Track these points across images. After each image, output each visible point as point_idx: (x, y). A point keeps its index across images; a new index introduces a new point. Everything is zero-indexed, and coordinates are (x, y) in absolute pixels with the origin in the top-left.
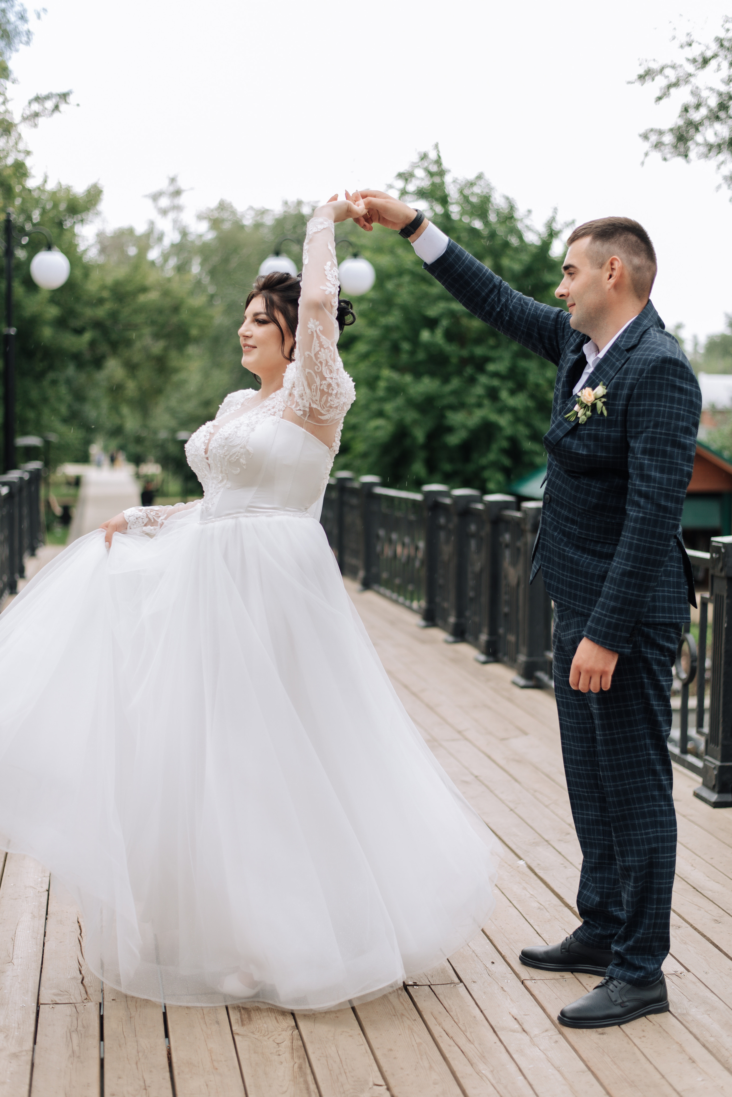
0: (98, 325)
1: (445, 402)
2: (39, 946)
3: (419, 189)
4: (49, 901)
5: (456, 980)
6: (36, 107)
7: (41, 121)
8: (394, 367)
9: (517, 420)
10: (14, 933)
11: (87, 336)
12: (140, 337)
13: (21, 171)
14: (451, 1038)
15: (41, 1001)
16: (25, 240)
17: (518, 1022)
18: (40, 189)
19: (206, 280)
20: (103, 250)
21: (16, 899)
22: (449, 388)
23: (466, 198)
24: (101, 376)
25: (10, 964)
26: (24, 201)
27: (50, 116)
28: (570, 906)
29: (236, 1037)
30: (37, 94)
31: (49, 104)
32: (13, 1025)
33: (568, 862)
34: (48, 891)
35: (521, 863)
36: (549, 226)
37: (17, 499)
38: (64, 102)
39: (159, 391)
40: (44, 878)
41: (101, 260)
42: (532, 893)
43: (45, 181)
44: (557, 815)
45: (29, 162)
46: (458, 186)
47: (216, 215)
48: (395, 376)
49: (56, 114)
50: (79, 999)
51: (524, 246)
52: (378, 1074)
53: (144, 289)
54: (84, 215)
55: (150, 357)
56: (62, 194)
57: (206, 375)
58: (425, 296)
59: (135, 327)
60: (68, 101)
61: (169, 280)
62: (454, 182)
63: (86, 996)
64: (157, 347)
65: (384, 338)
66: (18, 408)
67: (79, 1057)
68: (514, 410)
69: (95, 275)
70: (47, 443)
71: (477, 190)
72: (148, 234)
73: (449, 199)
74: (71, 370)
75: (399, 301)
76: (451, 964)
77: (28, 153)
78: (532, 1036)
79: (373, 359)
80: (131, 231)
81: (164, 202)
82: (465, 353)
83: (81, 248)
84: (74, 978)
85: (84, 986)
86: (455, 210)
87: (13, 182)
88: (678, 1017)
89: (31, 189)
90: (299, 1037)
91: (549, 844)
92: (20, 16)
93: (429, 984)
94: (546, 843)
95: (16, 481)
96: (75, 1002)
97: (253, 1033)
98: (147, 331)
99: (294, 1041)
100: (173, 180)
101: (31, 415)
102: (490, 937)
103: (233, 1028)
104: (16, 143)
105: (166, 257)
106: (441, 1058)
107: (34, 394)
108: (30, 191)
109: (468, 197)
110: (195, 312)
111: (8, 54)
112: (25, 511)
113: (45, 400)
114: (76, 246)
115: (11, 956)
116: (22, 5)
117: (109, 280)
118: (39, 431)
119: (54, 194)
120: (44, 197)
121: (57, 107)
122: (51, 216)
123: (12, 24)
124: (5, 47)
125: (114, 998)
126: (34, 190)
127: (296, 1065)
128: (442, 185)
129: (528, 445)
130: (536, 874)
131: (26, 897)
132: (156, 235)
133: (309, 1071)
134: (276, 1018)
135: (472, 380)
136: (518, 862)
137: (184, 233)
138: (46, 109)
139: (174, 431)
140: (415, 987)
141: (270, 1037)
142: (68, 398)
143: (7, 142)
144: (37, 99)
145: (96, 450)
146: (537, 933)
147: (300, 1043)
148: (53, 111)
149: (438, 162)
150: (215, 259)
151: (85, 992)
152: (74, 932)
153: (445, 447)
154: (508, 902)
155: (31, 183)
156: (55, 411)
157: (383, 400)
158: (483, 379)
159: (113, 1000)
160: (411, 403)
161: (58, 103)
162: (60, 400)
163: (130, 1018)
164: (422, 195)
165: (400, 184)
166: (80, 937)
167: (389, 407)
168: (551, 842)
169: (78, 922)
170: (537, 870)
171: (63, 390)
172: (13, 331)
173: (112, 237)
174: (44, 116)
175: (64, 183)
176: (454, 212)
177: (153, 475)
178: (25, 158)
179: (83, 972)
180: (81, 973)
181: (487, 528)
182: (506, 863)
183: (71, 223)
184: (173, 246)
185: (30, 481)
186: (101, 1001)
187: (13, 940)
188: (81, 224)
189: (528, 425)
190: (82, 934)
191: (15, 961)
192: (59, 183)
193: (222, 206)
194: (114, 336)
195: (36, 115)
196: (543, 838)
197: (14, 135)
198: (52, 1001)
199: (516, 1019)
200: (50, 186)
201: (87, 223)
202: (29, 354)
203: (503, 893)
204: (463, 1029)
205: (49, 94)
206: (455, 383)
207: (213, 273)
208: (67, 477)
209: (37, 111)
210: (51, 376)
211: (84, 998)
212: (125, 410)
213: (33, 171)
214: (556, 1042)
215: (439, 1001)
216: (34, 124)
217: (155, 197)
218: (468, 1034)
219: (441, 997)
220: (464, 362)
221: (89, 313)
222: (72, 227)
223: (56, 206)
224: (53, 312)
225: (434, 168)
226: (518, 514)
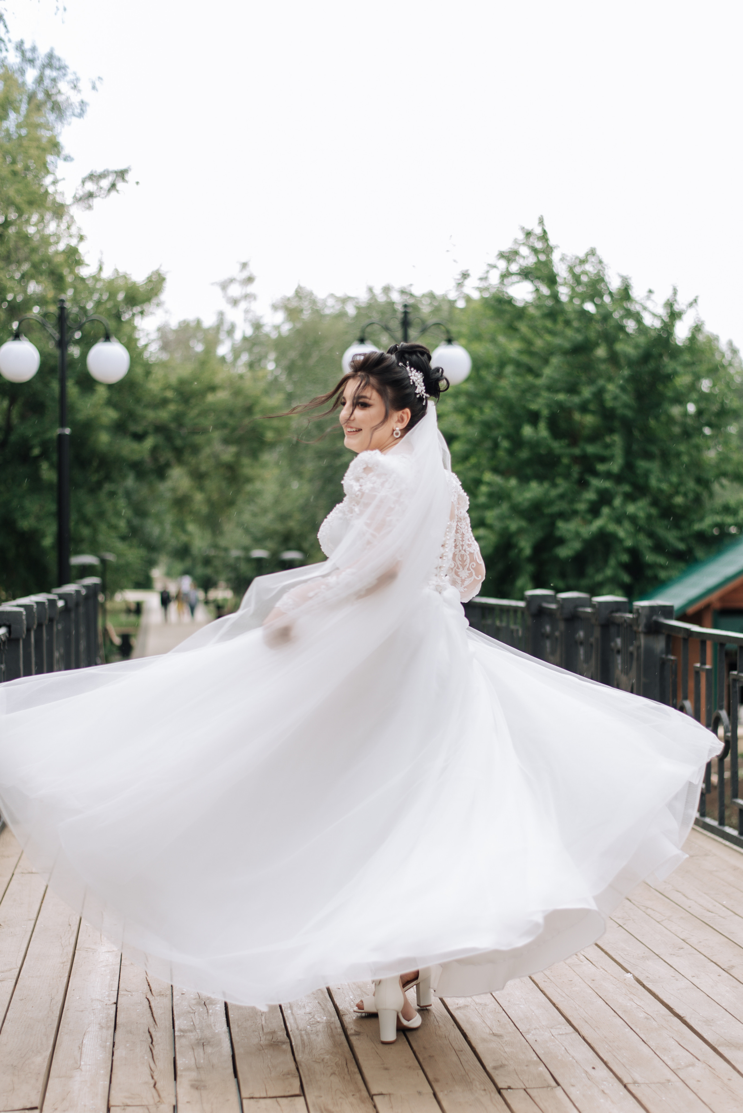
0: (160, 429)
1: (555, 509)
2: (108, 1054)
3: (523, 268)
4: (118, 1013)
5: (554, 1084)
6: (90, 186)
7: (96, 202)
8: (496, 470)
9: (639, 529)
10: (81, 1042)
11: (149, 442)
12: (209, 442)
13: (74, 258)
15: (112, 1103)
16: (78, 335)
18: (96, 278)
19: (283, 378)
20: (165, 347)
21: (82, 1011)
22: (556, 491)
23: (577, 279)
24: (164, 487)
25: (78, 1070)
26: (77, 293)
27: (106, 196)
30: (92, 172)
31: (105, 183)
33: (680, 975)
34: (116, 1003)
35: (629, 975)
36: (670, 305)
37: (73, 615)
38: (121, 180)
39: (231, 503)
40: (111, 992)
41: (164, 356)
42: (638, 1004)
43: (101, 269)
44: (670, 930)
45: (82, 249)
46: (568, 264)
47: (294, 304)
48: (498, 479)
49: (113, 193)
50: (151, 1102)
51: (642, 329)
53: (213, 389)
54: (146, 307)
55: (221, 465)
56: (121, 282)
57: (283, 485)
58: (529, 388)
59: (203, 431)
60: (126, 179)
61: (241, 377)
62: (563, 259)
63: (158, 1099)
64: (228, 454)
65: (484, 436)
66: (72, 524)
68: (633, 519)
69: (158, 373)
70: (103, 561)
71: (589, 268)
72: (218, 328)
73: (557, 279)
74: (130, 482)
75: (499, 393)
76: (548, 1070)
77: (81, 238)
79: (473, 460)
80: (199, 323)
81: (235, 290)
82: (577, 451)
83: (142, 343)
84: (146, 1083)
85: (156, 1090)
86: (564, 292)
87: (65, 271)
89: (84, 277)
91: (660, 958)
92: (72, 85)
93: (524, 1087)
94: (657, 957)
95: (73, 593)
96: (147, 1104)
98: (216, 435)
100: (244, 265)
101: (86, 532)
102: (591, 1045)
104: (69, 227)
105: (236, 353)
107: (90, 509)
108: (83, 280)
109: (579, 276)
110: (270, 414)
111: (59, 127)
112: (82, 630)
113: (101, 514)
114: (137, 340)
115: (79, 1063)
116: (75, 73)
117: (173, 380)
118: (94, 549)
119: (110, 283)
120: (100, 286)
121: (113, 186)
122: (108, 308)
123: (64, 94)
124: (56, 121)
125: (189, 1101)
126: (89, 278)
128: (548, 264)
129: (649, 557)
130: (644, 986)
131: (93, 1010)
132: (226, 327)
135: (583, 484)
136: (625, 975)
137: (257, 326)
138: (101, 188)
139: (247, 549)
140: (509, 1090)
142: (126, 512)
143: (58, 226)
144: (92, 177)
145: (157, 573)
146: (643, 1041)
148: (109, 190)
149: (544, 237)
150: (293, 354)
151: (158, 1096)
152: (145, 1041)
153: (557, 559)
155: (85, 271)
156: (112, 528)
157: (485, 507)
158: (595, 482)
159: (187, 1102)
160: (517, 510)
161: (115, 181)
162: (118, 514)
164: (526, 275)
165: (502, 264)
166: (151, 1046)
167: (490, 516)
168: (662, 956)
169: (149, 1032)
170: (645, 983)
171: (122, 503)
172: (67, 431)
173: (176, 331)
174: (99, 196)
175: (121, 270)
176: (563, 294)
177: (225, 600)
178: (78, 245)
179: (155, 1077)
180: (153, 1077)
181: (597, 632)
182: (612, 976)
183: (130, 315)
184: (245, 339)
185: (87, 597)
186: (175, 1103)
187: (80, 1048)
188: (140, 316)
189: (651, 535)
190: (154, 1043)
191: (83, 1068)
192: (116, 270)
193: (299, 294)
194: (179, 442)
195: (90, 195)
196: (654, 953)
197: (66, 219)
198: (123, 1103)
200: (107, 274)
201: (148, 315)
202: (83, 462)
203: (607, 1004)
205: (104, 171)
206: (562, 485)
207: (290, 369)
208: (126, 602)
209: (92, 191)
210: (107, 487)
211: (156, 1101)
212: (191, 527)
213: (86, 259)
215: (535, 1102)
216: (88, 206)
217: (224, 286)
219: (537, 1100)
220: (574, 461)
221: (151, 415)
222: (131, 320)
223: (112, 295)
224: (111, 415)
225: (539, 245)
226: (630, 616)
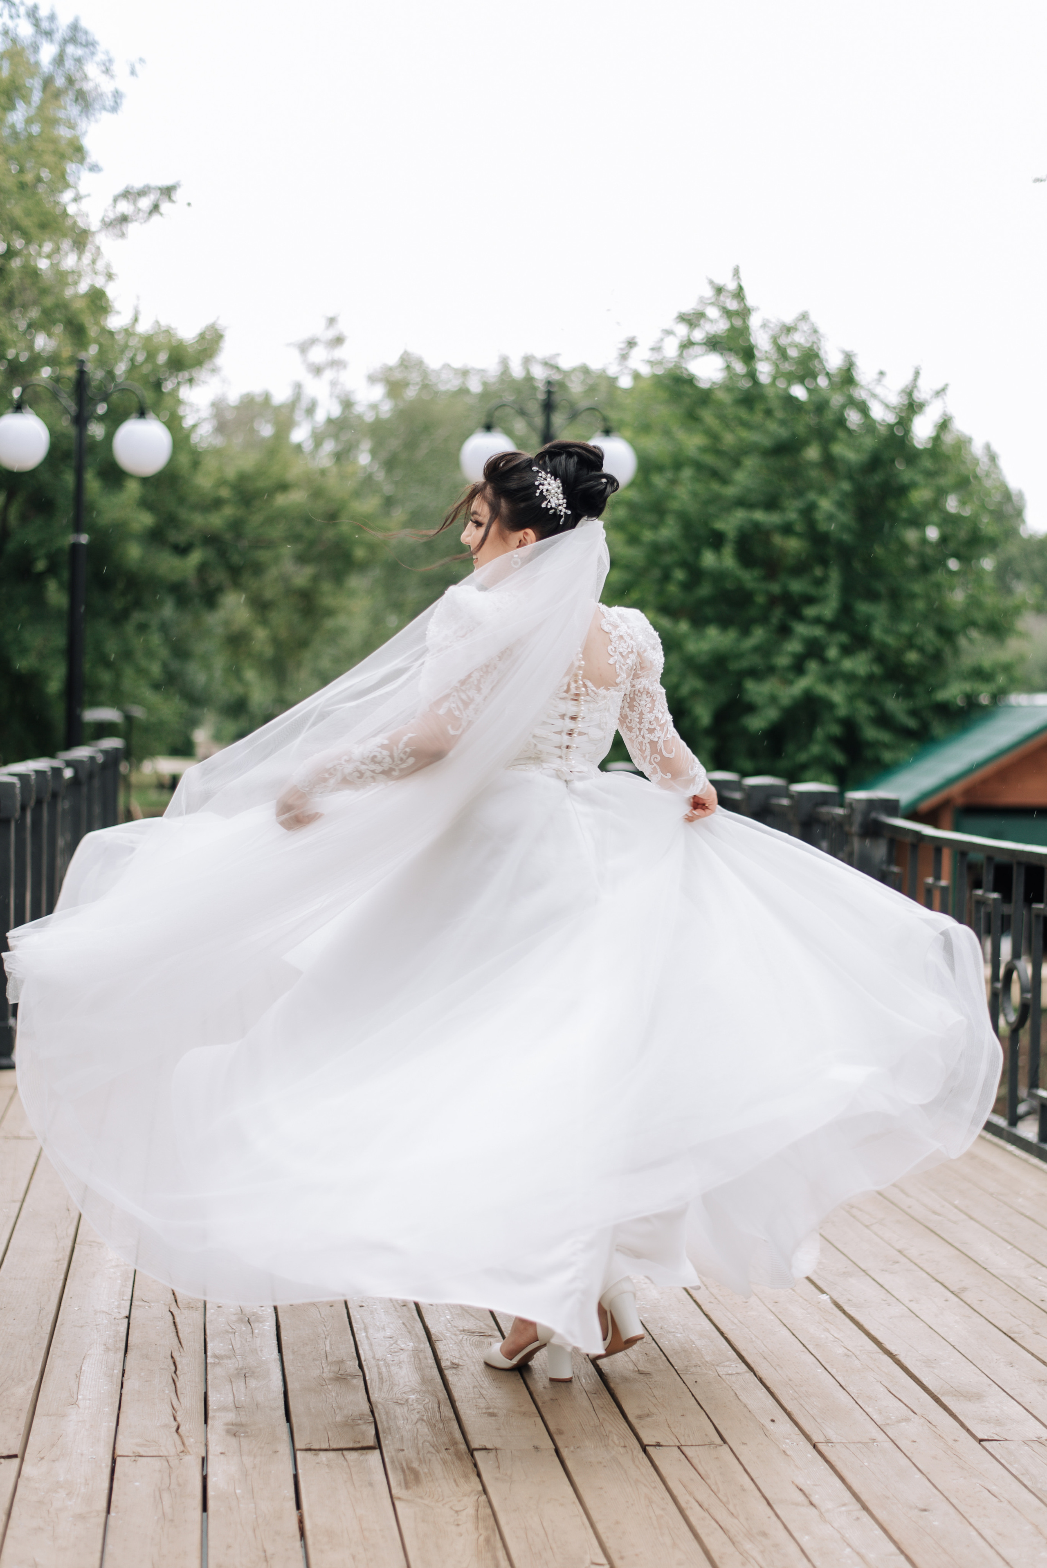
0: (211, 540)
1: (744, 664)
2: (115, 1386)
3: (710, 336)
4: (130, 1330)
5: (718, 1441)
6: (124, 207)
7: (132, 228)
8: (664, 609)
9: (856, 693)
10: (79, 1368)
11: (195, 557)
12: (277, 559)
13: (98, 302)
14: (707, 1511)
15: (118, 1452)
16: (101, 409)
17: (804, 1494)
18: (128, 331)
19: (380, 476)
20: (221, 427)
21: (82, 1327)
22: (749, 643)
23: (782, 352)
24: (214, 620)
25: (74, 1406)
26: (102, 351)
27: (145, 221)
28: (891, 1354)
29: (397, 1503)
30: (127, 187)
31: (145, 203)
32: (79, 1480)
33: (893, 1298)
34: (128, 1317)
35: (824, 1297)
36: (909, 393)
37: (85, 789)
38: (167, 200)
39: (303, 643)
40: (122, 1302)
41: (218, 441)
42: (836, 1335)
43: (136, 320)
44: (882, 1238)
45: (111, 291)
46: (771, 332)
47: (398, 375)
49: (156, 218)
50: (173, 1451)
51: (869, 425)
52: (599, 1551)
53: (284, 487)
54: (195, 373)
55: (290, 591)
56: (162, 339)
58: (715, 499)
59: (269, 545)
60: (174, 198)
61: (323, 472)
62: (764, 326)
63: (182, 1448)
64: (302, 576)
65: (651, 563)
66: (87, 666)
67: (172, 1521)
68: (850, 678)
69: (210, 464)
70: (129, 718)
71: (798, 338)
72: (293, 405)
73: (756, 353)
74: (168, 610)
75: (675, 505)
76: (711, 1421)
77: (110, 276)
78: (823, 1510)
80: (267, 398)
81: (318, 354)
82: (775, 588)
83: (188, 422)
84: (166, 1426)
85: (180, 1436)
86: (764, 370)
87: (87, 320)
88: (1036, 1493)
89: (113, 330)
90: (488, 1504)
91: (867, 1274)
92: (104, 68)
93: (678, 1444)
94: (863, 1273)
95: (85, 759)
96: (166, 1454)
97: (421, 1497)
98: (287, 550)
99: (480, 1509)
100: (332, 321)
101: (106, 677)
102: (771, 1389)
103: (393, 1492)
104: (94, 262)
105: (318, 439)
106: (690, 1535)
107: (112, 648)
108: (111, 334)
109: (785, 349)
110: (363, 523)
111: (84, 125)
113: (127, 655)
114: (181, 418)
115: (75, 1397)
116: (107, 53)
117: (231, 473)
118: (117, 701)
119: (148, 340)
120: (133, 342)
121: (156, 208)
122: (144, 373)
123: (92, 80)
124: (80, 115)
125: (223, 1451)
126: (119, 332)
127: (482, 1538)
128: (744, 331)
129: (871, 733)
130: (844, 1312)
131: (96, 1325)
132: (304, 404)
133: (499, 1544)
134: (455, 1481)
135: (784, 631)
136: (819, 1297)
137: (347, 404)
138: (139, 210)
140: (657, 1447)
141: (445, 1504)
142: (164, 653)
143: (79, 259)
144: (126, 194)
145: (201, 736)
146: (841, 1385)
147: (489, 1511)
148: (151, 213)
149: (739, 294)
150: (394, 444)
151: (181, 1443)
152: (166, 1369)
153: (745, 732)
154: (802, 1345)
155: (115, 322)
156: (142, 672)
158: (801, 629)
159: (221, 1453)
161: (158, 200)
162: (150, 654)
163: (246, 1475)
164: (714, 346)
165: (682, 330)
166: (174, 1376)
168: (870, 1273)
169: (172, 1357)
170: (846, 1308)
171: (156, 639)
172: (84, 539)
173: (237, 408)
174: (136, 220)
175: (164, 323)
176: (764, 373)
178: (105, 286)
179: (178, 1419)
180: (175, 1419)
182: (801, 1297)
183: (173, 384)
184: (330, 421)
185: (104, 766)
186: (204, 1455)
187: (78, 1377)
188: (188, 385)
189: (873, 702)
190: (178, 1372)
191: (81, 1403)
192: (157, 322)
193: (406, 362)
194: (236, 559)
195: (124, 219)
196: (860, 1268)
197: (90, 247)
198: (134, 1453)
199: (801, 1490)
200: (144, 327)
201: (198, 385)
202: (105, 584)
203: (794, 1335)
204: (724, 1499)
205: (144, 187)
206: (759, 634)
207: (390, 464)
208: (157, 774)
209: (126, 213)
210: (137, 616)
211: (179, 1451)
212: (250, 675)
213: (117, 305)
214: (858, 1519)
215: (692, 1465)
216: (120, 234)
217: (304, 347)
218: (731, 1507)
219: (695, 1461)
220: (773, 601)
221: (199, 520)
222: (174, 391)
223: (151, 356)
224: (145, 519)
225: (732, 305)
226: (840, 811)
